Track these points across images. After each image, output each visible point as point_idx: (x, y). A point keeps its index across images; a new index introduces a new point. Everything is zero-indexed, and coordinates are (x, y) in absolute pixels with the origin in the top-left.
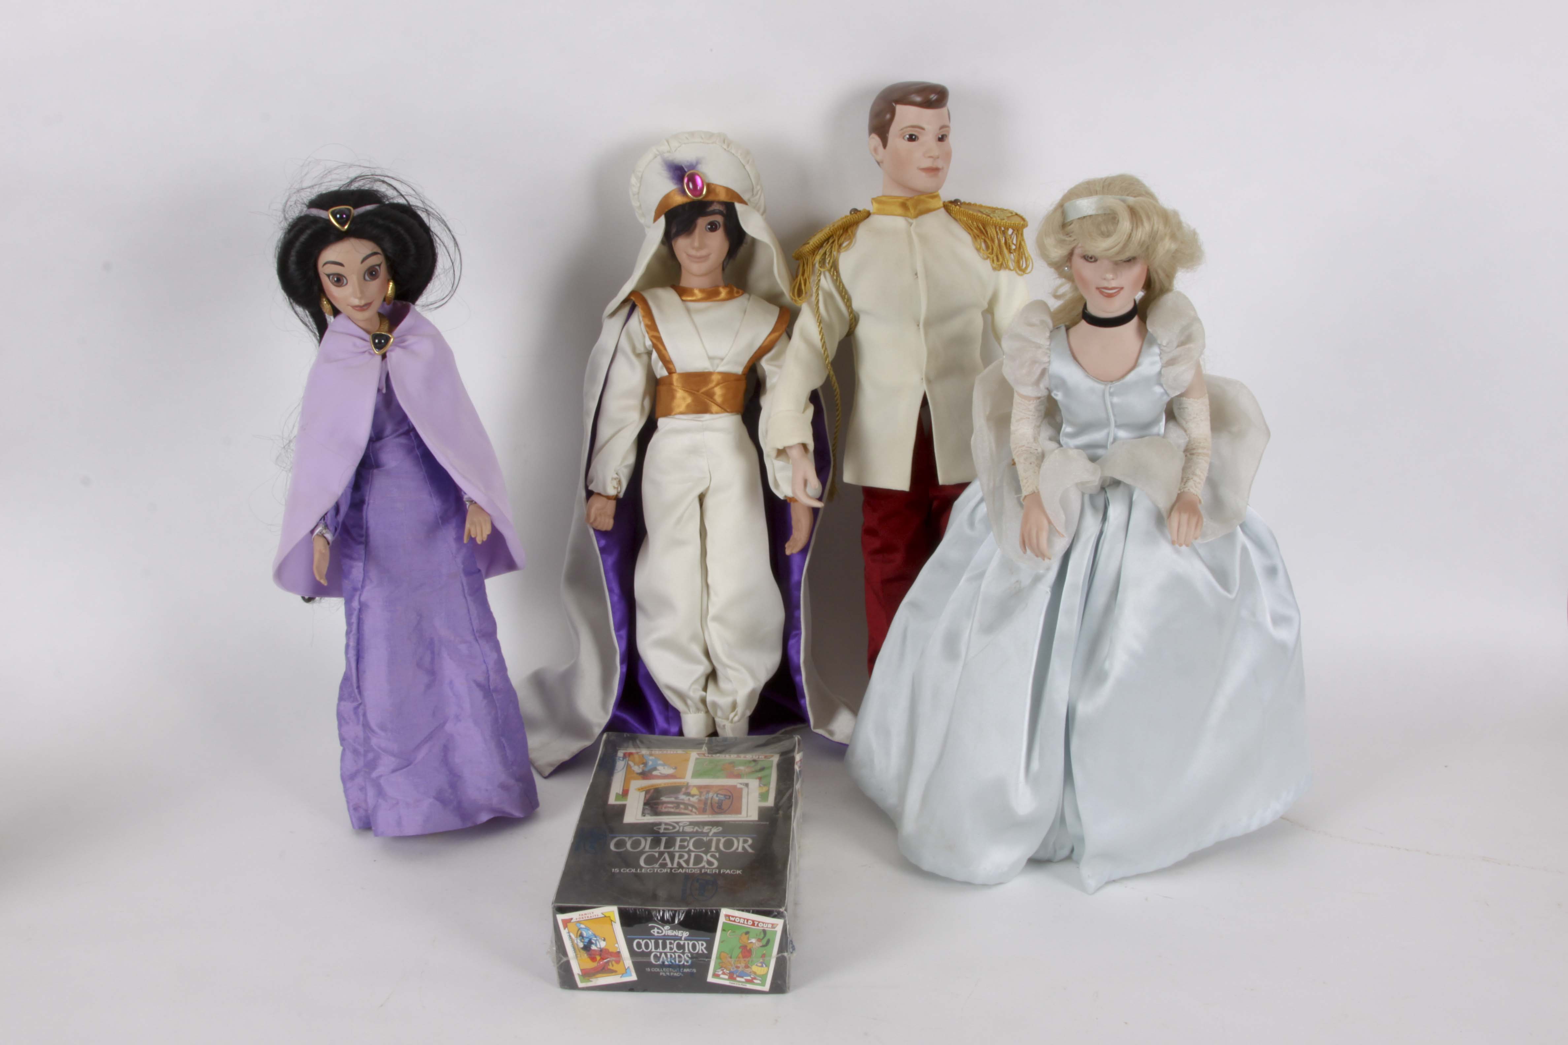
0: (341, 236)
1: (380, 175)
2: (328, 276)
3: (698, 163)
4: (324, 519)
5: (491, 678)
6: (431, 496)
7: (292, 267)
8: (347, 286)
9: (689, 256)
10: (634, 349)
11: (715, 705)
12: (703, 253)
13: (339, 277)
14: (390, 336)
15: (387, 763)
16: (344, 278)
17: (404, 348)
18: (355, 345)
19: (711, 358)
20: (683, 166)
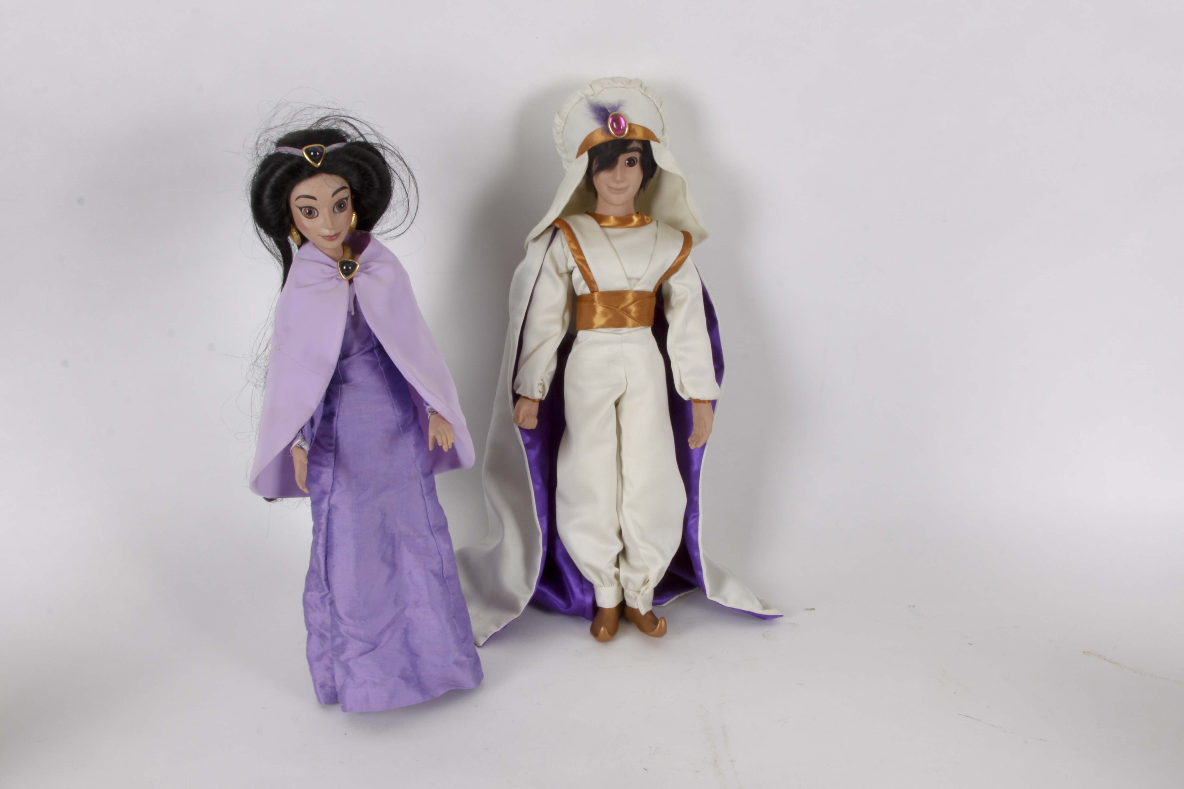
0: (313, 172)
1: (344, 116)
2: (301, 208)
3: (619, 106)
4: (302, 432)
5: (445, 567)
6: (394, 407)
7: (266, 200)
8: (318, 217)
9: (609, 187)
10: (557, 269)
11: (627, 580)
12: (623, 185)
13: (311, 209)
14: (357, 263)
15: (354, 647)
16: (315, 210)
17: (368, 273)
18: (323, 272)
19: (629, 279)
20: (607, 108)
